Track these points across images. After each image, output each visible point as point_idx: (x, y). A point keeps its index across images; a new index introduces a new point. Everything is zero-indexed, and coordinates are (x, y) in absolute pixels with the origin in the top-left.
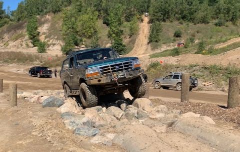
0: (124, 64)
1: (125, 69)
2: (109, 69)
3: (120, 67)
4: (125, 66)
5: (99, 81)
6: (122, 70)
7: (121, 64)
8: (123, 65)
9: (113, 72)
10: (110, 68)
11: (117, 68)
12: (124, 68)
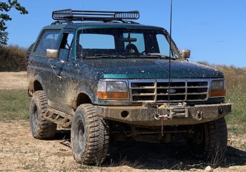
0: (189, 84)
1: (189, 97)
2: (152, 91)
3: (178, 91)
4: (189, 90)
5: (125, 114)
6: (182, 97)
7: (183, 84)
8: (186, 87)
9: (159, 98)
10: (155, 87)
11: (171, 91)
12: (186, 94)
